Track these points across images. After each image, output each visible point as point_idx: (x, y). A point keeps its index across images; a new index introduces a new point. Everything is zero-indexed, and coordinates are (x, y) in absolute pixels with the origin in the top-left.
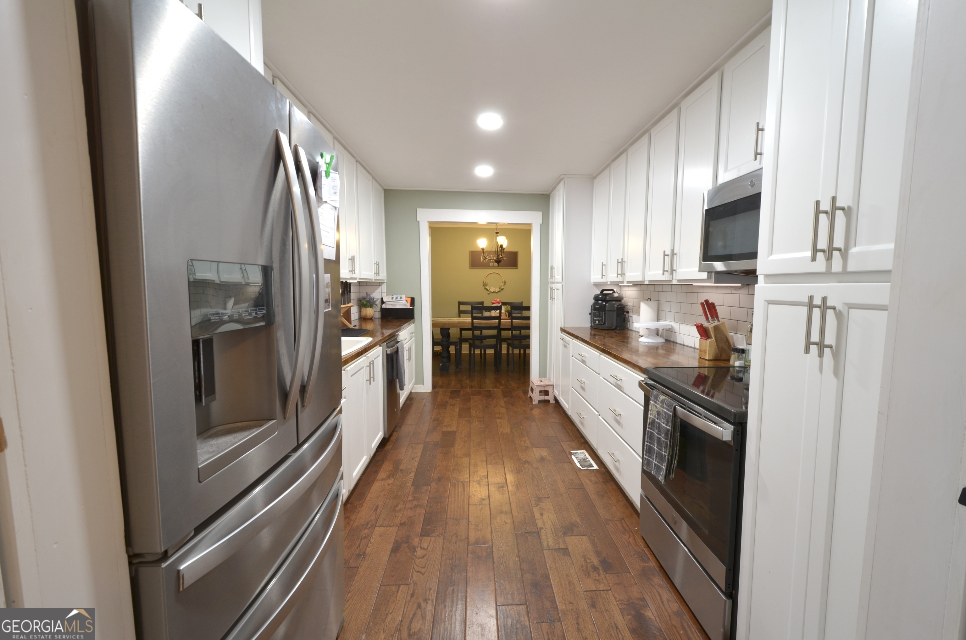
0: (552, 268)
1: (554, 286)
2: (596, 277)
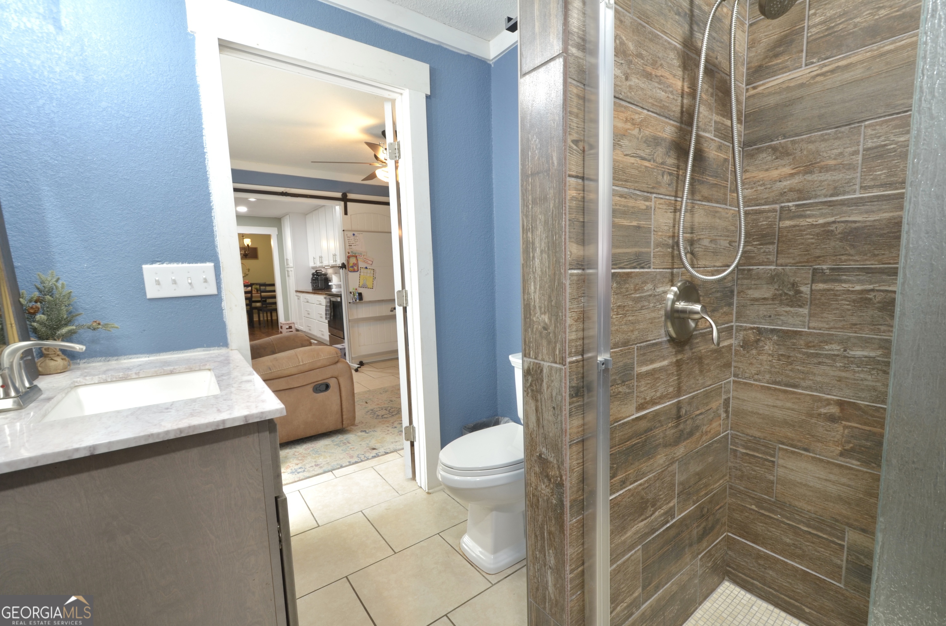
0: (287, 260)
1: (289, 269)
2: (312, 264)
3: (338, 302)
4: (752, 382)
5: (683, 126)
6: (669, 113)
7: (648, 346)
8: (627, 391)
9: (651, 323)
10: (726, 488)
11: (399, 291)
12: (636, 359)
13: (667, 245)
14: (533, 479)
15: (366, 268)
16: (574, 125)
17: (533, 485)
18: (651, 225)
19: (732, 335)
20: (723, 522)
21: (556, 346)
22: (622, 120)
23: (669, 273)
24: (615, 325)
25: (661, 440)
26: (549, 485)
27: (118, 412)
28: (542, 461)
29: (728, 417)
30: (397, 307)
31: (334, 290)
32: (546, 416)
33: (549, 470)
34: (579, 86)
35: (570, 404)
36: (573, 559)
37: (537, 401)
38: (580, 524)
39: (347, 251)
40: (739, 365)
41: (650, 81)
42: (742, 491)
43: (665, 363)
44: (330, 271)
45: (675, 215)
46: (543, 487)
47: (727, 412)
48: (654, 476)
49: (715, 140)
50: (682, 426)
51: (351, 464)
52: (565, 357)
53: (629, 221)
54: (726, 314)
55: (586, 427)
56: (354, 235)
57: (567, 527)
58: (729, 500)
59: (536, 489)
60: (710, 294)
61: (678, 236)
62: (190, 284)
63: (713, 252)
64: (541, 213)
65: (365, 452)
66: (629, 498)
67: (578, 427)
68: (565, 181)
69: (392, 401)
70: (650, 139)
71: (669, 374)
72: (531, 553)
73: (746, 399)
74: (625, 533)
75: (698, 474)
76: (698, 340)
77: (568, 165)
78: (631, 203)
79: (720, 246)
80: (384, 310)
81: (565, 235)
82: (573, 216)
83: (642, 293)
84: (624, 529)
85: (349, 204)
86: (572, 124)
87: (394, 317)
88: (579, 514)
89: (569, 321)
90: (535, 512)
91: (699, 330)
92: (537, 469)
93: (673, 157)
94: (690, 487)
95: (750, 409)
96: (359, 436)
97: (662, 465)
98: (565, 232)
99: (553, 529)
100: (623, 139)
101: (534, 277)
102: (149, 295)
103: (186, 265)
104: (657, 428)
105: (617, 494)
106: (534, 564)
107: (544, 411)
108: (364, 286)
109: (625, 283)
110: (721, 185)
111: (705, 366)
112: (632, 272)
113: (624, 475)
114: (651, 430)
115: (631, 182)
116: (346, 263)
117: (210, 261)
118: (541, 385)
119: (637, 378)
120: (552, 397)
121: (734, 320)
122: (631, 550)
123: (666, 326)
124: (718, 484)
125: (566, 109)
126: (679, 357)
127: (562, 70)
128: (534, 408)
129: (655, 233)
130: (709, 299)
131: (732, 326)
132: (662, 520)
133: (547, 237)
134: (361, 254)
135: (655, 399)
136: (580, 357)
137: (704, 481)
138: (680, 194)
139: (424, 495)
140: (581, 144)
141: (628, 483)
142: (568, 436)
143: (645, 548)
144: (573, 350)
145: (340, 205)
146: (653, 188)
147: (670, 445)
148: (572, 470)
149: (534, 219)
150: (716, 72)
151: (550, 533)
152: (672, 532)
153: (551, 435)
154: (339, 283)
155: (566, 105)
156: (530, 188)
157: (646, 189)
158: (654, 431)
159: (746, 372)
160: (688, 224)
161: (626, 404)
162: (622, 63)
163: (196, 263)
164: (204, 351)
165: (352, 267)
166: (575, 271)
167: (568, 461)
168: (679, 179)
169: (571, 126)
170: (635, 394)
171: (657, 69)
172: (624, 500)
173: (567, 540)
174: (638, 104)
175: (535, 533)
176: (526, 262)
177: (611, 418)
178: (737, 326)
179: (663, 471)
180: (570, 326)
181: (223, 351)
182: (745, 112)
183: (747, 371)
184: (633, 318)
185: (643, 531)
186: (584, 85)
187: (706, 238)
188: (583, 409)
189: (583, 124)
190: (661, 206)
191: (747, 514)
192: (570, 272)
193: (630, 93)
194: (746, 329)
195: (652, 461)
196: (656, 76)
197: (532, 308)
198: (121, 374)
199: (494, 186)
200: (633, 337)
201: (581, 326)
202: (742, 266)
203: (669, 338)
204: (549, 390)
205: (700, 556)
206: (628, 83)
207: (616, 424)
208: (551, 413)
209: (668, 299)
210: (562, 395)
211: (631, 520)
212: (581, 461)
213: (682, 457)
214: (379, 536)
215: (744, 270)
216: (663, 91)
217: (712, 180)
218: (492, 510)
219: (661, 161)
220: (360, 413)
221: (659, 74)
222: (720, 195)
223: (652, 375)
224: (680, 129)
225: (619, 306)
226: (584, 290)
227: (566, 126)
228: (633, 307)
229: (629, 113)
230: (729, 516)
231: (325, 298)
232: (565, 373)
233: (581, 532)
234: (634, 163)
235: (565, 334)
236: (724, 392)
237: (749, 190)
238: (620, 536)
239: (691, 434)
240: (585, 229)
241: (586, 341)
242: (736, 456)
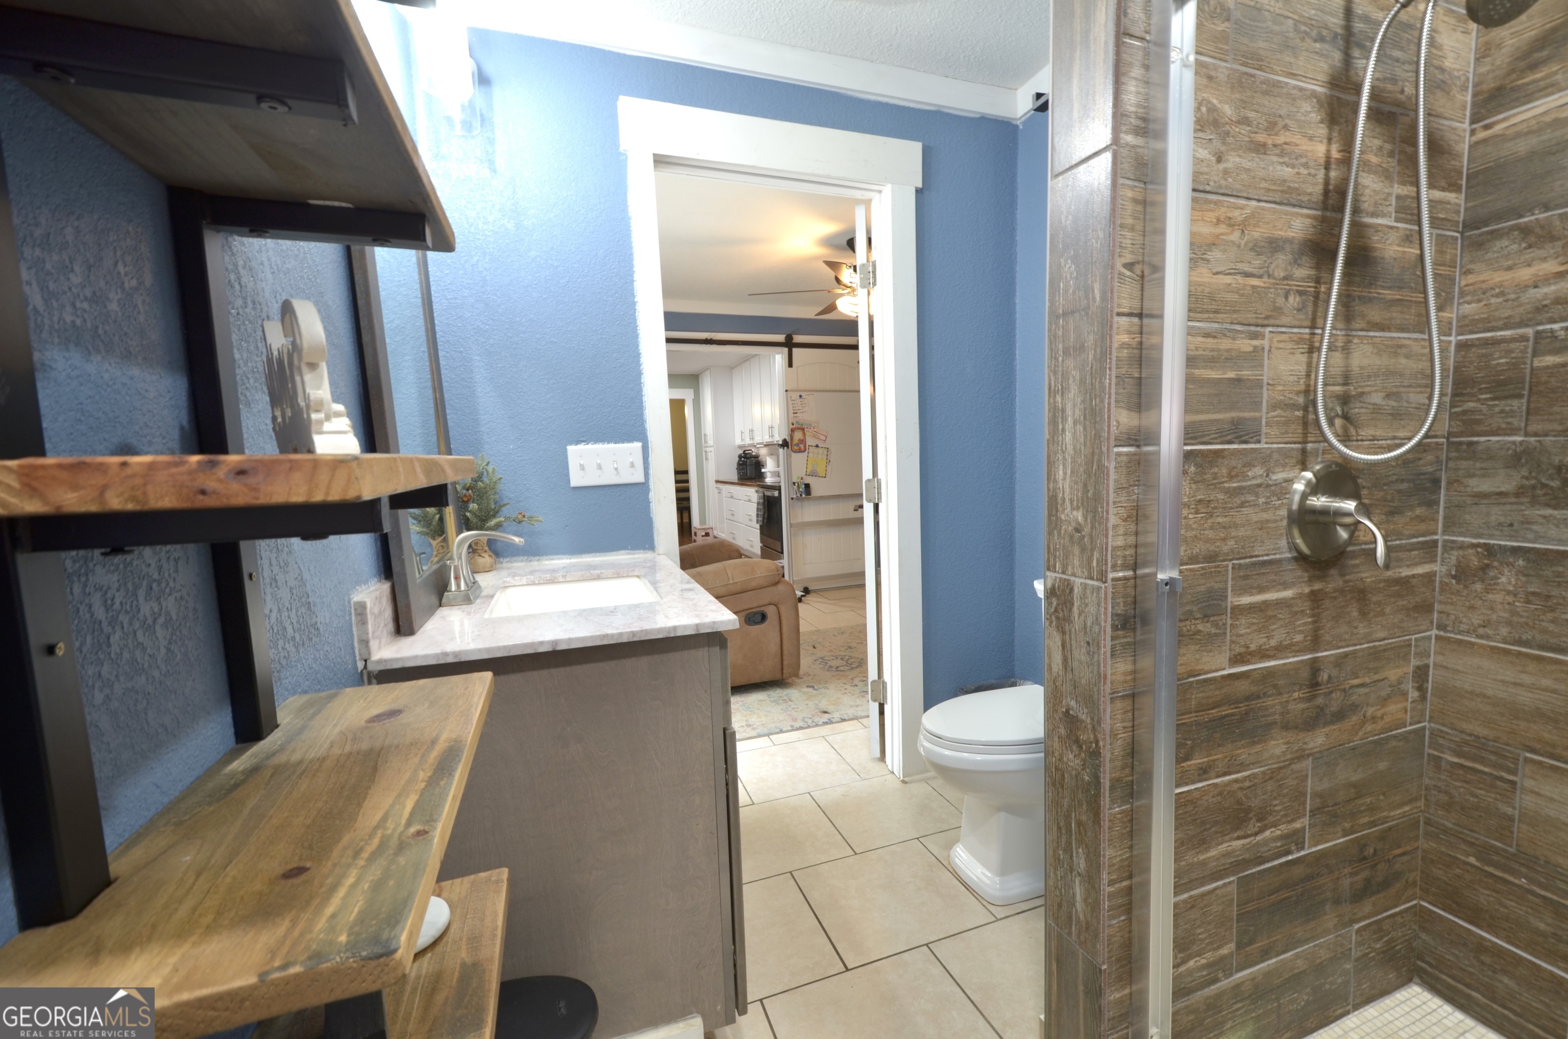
0: (705, 435)
1: (708, 449)
2: (738, 442)
3: (774, 497)
4: (1473, 640)
5: (1328, 214)
6: (1299, 198)
7: (1254, 564)
8: (1213, 631)
9: (1261, 529)
10: (1419, 821)
11: (869, 481)
12: (1230, 583)
13: (1294, 406)
14: (1056, 745)
15: (817, 446)
16: (1127, 242)
17: (1057, 754)
18: (1262, 375)
19: (1436, 556)
20: (1411, 879)
21: (1092, 555)
22: (1211, 222)
23: (1297, 449)
24: (1193, 529)
25: (1277, 717)
26: (1080, 754)
27: (565, 612)
28: (1070, 720)
29: (1423, 698)
30: (866, 504)
31: (769, 480)
32: (1076, 654)
33: (1079, 733)
34: (1136, 187)
35: (1113, 639)
36: (1114, 865)
37: (1064, 633)
38: (1126, 817)
39: (791, 421)
40: (1449, 608)
41: (1261, 156)
42: (1451, 829)
43: (1288, 593)
44: (763, 452)
45: (1310, 358)
46: (1071, 756)
47: (1421, 689)
48: (1264, 773)
49: (1397, 228)
50: (1320, 701)
51: (794, 729)
52: (1106, 571)
53: (1220, 372)
54: (1421, 519)
55: (1138, 676)
56: (801, 396)
57: (1104, 816)
58: (1423, 844)
59: (1060, 760)
60: (1385, 484)
61: (1315, 391)
62: (616, 469)
63: (1392, 415)
64: (1075, 368)
65: (813, 715)
66: (1213, 797)
67: (1125, 674)
68: (1111, 322)
69: (850, 648)
70: (1263, 244)
71: (1296, 613)
72: (1051, 853)
73: (1461, 668)
74: (1207, 850)
75: (1354, 785)
76: (1357, 562)
77: (1116, 300)
78: (1225, 344)
79: (1408, 402)
80: (844, 510)
81: (1110, 398)
82: (1123, 371)
83: (1243, 481)
84: (1204, 843)
85: (795, 350)
86: (1123, 241)
87: (860, 521)
88: (1125, 802)
89: (1113, 520)
90: (1058, 793)
91: (1361, 544)
92: (1062, 731)
93: (1308, 265)
94: (1336, 804)
95: (1467, 687)
96: (804, 693)
97: (1279, 757)
98: (1110, 394)
99: (1084, 818)
100: (1211, 251)
101: (1064, 457)
102: (574, 482)
103: (612, 446)
104: (1269, 696)
105: (1192, 787)
106: (1055, 869)
107: (1074, 648)
108: (813, 474)
109: (1212, 467)
110: (1411, 301)
111: (1372, 606)
112: (1225, 450)
113: (1206, 760)
114: (1258, 697)
115: (1225, 313)
116: (788, 440)
117: (638, 440)
118: (1070, 610)
119: (1231, 613)
120: (1085, 628)
121: (1440, 531)
122: (1217, 880)
123: (1289, 534)
124: (1399, 811)
125: (1114, 223)
126: (1317, 586)
127: (1109, 169)
128: (1060, 644)
129: (1270, 387)
130: (1382, 494)
131: (1436, 541)
132: (1277, 847)
133: (1083, 401)
134: (810, 425)
135: (1267, 650)
136: (1130, 573)
137: (1368, 800)
138: (1320, 322)
139: (898, 784)
140: (1138, 269)
141: (1213, 774)
142: (1108, 685)
143: (1243, 883)
144: (1119, 562)
145: (782, 353)
146: (1267, 317)
147: (1296, 728)
148: (1114, 735)
149: (1065, 376)
150: (1402, 114)
151: (1079, 824)
152: (1298, 872)
153: (1083, 681)
154: (777, 469)
155: (1114, 217)
156: (1060, 333)
157: (1252, 321)
158: (1265, 700)
159: (1461, 622)
160: (1338, 369)
161: (1211, 651)
162: (1210, 140)
163: (623, 442)
164: (628, 554)
165: (797, 445)
166: (1125, 449)
167: (1109, 721)
168: (1319, 300)
169: (1123, 245)
170: (1228, 637)
171: (1276, 134)
172: (1205, 798)
173: (1105, 835)
174: (1240, 194)
175: (1058, 824)
176: (1053, 437)
177: (1181, 670)
178: (1445, 541)
179: (1281, 768)
180: (1115, 527)
181: (648, 555)
182: (1468, 170)
183: (1464, 620)
184: (1225, 519)
185: (1239, 855)
186: (1145, 183)
187: (1376, 391)
188: (1135, 649)
189: (1141, 238)
190: (1282, 345)
191: (1458, 871)
192: (1116, 450)
193: (1226, 180)
194: (1462, 547)
195: (1258, 748)
196: (1275, 146)
197: (1060, 501)
198: (548, 576)
199: (1018, 315)
200: (1226, 549)
201: (1133, 528)
202: (1457, 437)
203: (1295, 554)
204: (1082, 617)
205: (1356, 926)
206: (1221, 166)
207: (1192, 679)
208: (1084, 650)
209: (1295, 491)
210: (1100, 624)
211: (1216, 832)
212: (1130, 724)
213: (1320, 752)
214: (833, 828)
215: (1461, 443)
216: (1287, 166)
217: (1388, 294)
218: (999, 810)
219: (1282, 274)
220: (805, 662)
221: (1279, 142)
222: (1408, 317)
223: (1262, 611)
224: (1323, 220)
225: (1200, 501)
226: (1139, 476)
227: (1113, 246)
228: (1226, 503)
229: (1223, 210)
230: (1422, 872)
231: (757, 492)
232: (1106, 594)
233: (1128, 829)
234: (1230, 284)
235: (1107, 537)
236: (1416, 654)
237: (1474, 305)
238: (1197, 853)
239: (1340, 716)
240: (1143, 387)
241: (1141, 551)
242: (1438, 768)
